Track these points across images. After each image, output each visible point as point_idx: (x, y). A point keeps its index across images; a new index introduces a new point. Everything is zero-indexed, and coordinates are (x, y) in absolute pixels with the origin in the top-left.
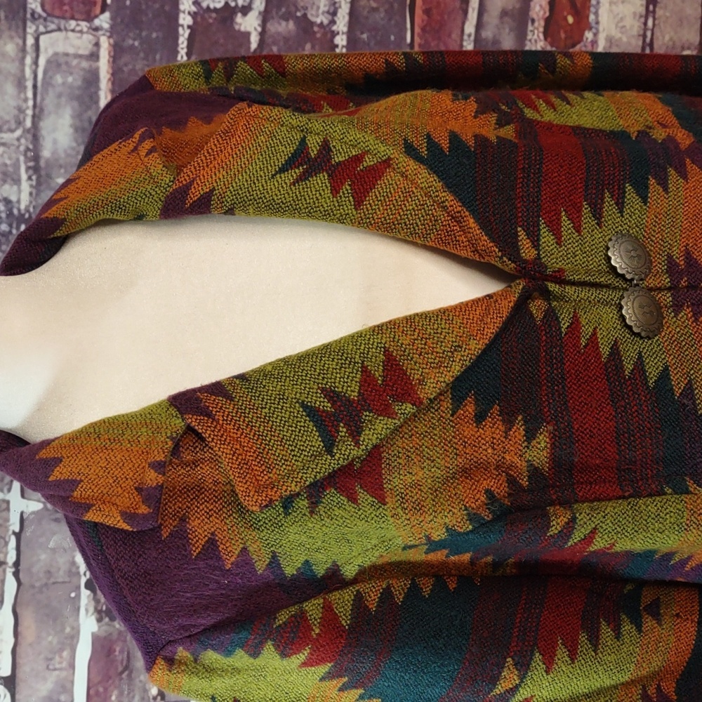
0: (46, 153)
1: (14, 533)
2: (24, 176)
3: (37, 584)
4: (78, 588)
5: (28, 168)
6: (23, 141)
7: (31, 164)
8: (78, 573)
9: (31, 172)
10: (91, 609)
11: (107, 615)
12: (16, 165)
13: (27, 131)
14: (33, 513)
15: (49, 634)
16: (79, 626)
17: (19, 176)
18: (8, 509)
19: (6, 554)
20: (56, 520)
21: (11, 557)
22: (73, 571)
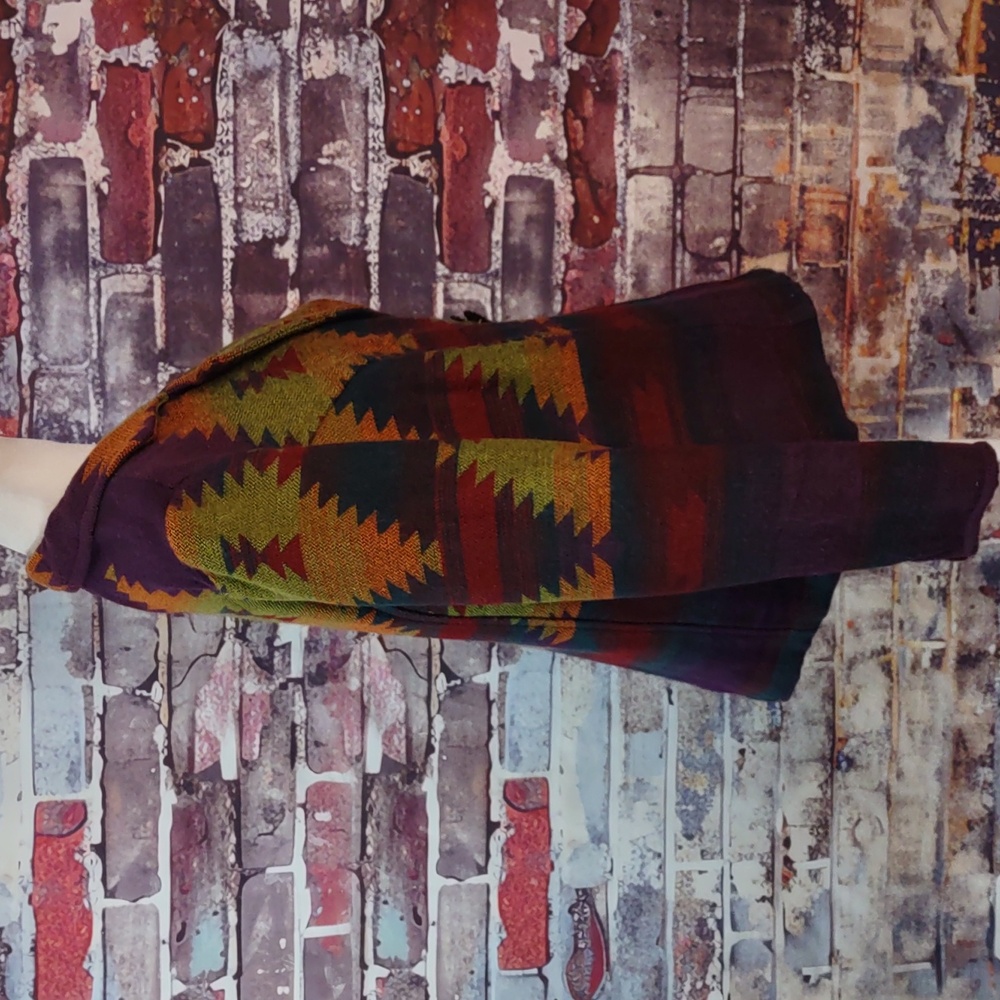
0: (111, 380)
1: (98, 715)
2: (92, 401)
3: (122, 761)
4: (158, 764)
5: (96, 394)
6: (90, 371)
7: (98, 390)
8: (157, 751)
9: (98, 397)
10: (170, 784)
11: (185, 789)
12: (86, 393)
13: (93, 362)
14: (114, 697)
15: (134, 806)
16: (160, 799)
17: (88, 400)
18: (91, 694)
19: (92, 734)
20: (135, 703)
21: (97, 737)
22: (152, 749)
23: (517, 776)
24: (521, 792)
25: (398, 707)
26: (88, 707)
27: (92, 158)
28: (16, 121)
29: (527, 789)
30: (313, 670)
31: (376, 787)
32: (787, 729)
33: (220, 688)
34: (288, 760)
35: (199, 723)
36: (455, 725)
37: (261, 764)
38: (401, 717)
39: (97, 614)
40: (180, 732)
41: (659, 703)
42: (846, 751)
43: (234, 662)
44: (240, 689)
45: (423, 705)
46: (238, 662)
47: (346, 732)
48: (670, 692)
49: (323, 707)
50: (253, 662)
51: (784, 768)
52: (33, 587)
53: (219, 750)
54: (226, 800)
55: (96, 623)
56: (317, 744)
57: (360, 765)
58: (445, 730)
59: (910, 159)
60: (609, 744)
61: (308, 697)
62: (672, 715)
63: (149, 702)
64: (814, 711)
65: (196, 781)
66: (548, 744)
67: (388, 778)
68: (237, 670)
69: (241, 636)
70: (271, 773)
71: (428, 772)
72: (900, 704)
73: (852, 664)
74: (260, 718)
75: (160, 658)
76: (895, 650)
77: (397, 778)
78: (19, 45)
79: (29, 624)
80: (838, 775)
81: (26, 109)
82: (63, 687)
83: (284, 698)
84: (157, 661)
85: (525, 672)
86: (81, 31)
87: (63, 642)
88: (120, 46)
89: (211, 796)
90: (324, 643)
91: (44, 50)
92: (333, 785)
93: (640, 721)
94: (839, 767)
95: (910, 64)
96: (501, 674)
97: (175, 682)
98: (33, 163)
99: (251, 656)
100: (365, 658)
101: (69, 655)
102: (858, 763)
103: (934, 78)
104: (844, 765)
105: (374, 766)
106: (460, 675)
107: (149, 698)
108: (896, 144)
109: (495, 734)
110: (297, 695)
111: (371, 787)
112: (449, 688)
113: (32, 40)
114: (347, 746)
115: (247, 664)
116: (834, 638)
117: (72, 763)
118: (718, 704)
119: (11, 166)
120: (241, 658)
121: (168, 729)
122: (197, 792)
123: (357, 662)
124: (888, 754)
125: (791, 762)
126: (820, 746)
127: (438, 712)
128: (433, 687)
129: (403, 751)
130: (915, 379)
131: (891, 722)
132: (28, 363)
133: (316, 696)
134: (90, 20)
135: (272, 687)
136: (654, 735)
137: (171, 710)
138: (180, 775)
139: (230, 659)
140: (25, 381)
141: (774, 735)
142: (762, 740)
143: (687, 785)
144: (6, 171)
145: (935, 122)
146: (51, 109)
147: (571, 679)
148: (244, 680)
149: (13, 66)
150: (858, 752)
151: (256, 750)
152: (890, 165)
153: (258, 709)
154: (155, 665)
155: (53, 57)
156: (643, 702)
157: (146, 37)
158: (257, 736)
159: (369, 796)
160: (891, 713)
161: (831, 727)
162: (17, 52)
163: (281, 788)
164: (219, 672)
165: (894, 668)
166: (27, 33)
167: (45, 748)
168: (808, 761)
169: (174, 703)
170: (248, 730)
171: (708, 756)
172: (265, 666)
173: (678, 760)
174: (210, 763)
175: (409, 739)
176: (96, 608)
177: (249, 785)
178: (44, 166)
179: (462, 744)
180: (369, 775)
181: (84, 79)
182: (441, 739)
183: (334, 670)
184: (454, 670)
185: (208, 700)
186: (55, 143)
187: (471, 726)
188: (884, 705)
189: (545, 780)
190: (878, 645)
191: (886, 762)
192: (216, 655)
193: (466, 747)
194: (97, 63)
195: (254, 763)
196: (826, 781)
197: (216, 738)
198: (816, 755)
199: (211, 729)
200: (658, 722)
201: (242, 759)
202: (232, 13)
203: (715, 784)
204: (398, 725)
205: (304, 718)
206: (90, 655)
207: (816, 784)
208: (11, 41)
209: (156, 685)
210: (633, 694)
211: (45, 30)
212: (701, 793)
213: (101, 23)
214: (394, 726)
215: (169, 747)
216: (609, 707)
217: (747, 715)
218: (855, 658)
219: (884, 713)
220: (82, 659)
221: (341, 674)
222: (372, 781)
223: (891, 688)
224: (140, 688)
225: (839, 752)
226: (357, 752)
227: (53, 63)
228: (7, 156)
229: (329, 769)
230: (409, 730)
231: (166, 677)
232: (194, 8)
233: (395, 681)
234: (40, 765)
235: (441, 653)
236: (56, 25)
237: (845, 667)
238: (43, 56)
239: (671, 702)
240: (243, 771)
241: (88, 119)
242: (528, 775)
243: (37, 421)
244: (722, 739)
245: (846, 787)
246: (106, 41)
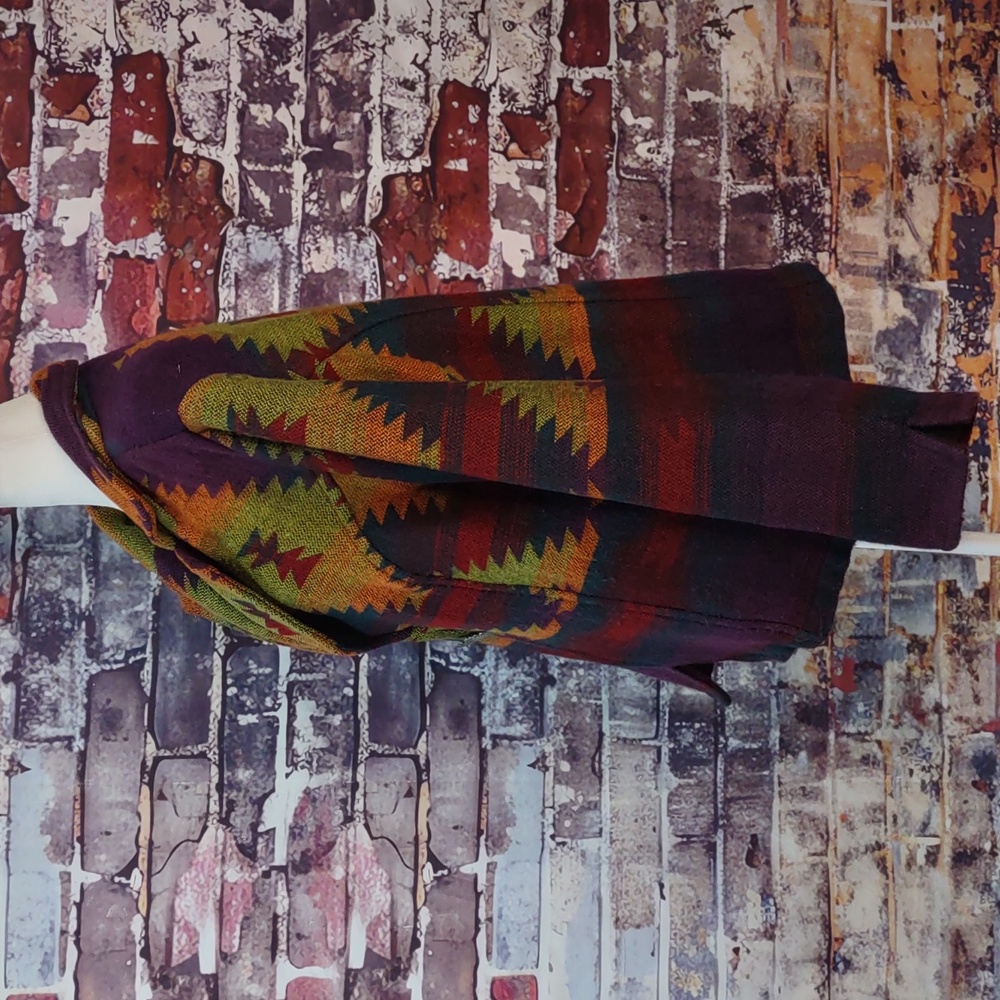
0: (104, 559)
1: (75, 903)
2: (85, 579)
3: (96, 953)
4: (134, 955)
5: (88, 573)
6: (84, 549)
7: (91, 569)
8: (134, 942)
9: (91, 576)
10: (146, 977)
11: (161, 983)
12: (78, 571)
13: (86, 541)
14: (92, 884)
16: (135, 993)
17: (80, 579)
18: (69, 880)
19: (68, 923)
20: (113, 891)
21: (73, 927)
22: (129, 941)
23: (505, 973)
24: (508, 991)
25: (383, 899)
26: (65, 895)
27: (95, 343)
28: (23, 308)
29: (514, 988)
30: (297, 857)
31: (359, 984)
32: (782, 926)
33: (201, 876)
34: (269, 953)
35: (178, 913)
36: (442, 918)
37: (241, 957)
38: (387, 907)
39: (78, 797)
40: (159, 921)
41: (651, 898)
42: (843, 951)
43: (216, 848)
44: (222, 876)
45: (409, 896)
46: (220, 848)
47: (329, 924)
48: (662, 886)
49: (307, 897)
50: (236, 849)
51: (779, 969)
52: (15, 768)
53: (197, 942)
54: (203, 995)
55: (77, 806)
56: (299, 936)
57: (342, 960)
58: (432, 923)
59: (888, 358)
60: (600, 941)
61: (291, 887)
62: (664, 912)
63: (128, 890)
64: (809, 908)
65: (173, 975)
66: (537, 939)
67: (372, 975)
68: (220, 857)
69: (225, 821)
70: (250, 967)
71: (413, 968)
72: (896, 901)
73: (846, 859)
74: (241, 908)
75: (140, 844)
76: (889, 845)
77: (381, 975)
78: (30, 236)
79: (9, 807)
80: (835, 977)
81: (34, 297)
82: (40, 873)
83: (266, 887)
84: (138, 847)
85: (514, 863)
86: (91, 224)
87: (43, 825)
88: (127, 239)
89: (188, 990)
90: (309, 829)
91: (54, 242)
92: (315, 980)
93: (631, 916)
94: (836, 969)
95: (885, 269)
96: (489, 864)
97: (155, 870)
98: (38, 348)
99: (234, 842)
100: (351, 846)
101: (48, 839)
102: (856, 965)
103: (907, 282)
104: (841, 966)
105: (357, 961)
106: (448, 864)
107: (128, 885)
108: (874, 343)
109: (483, 927)
110: (280, 883)
111: (354, 984)
112: (435, 878)
113: (42, 232)
114: (330, 939)
115: (229, 851)
116: (827, 833)
117: (46, 954)
118: (711, 900)
119: (16, 350)
120: (224, 844)
121: (146, 919)
122: (174, 987)
123: (342, 849)
124: (885, 955)
125: (787, 962)
126: (816, 946)
127: (424, 904)
128: (420, 877)
129: (388, 945)
130: (899, 571)
131: (888, 921)
132: (23, 541)
133: (299, 885)
134: (99, 214)
135: (255, 876)
136: (645, 931)
137: (150, 898)
138: (157, 968)
139: (213, 845)
140: (18, 559)
141: (769, 933)
142: (756, 939)
143: (680, 986)
144: (11, 355)
145: (911, 324)
146: (58, 296)
147: (561, 870)
148: (226, 868)
149: (24, 256)
150: (855, 953)
151: (236, 942)
152: (868, 363)
153: (239, 898)
154: (135, 851)
155: (62, 248)
156: (634, 897)
157: (153, 231)
158: (238, 927)
159: (352, 993)
160: (887, 913)
161: (827, 926)
162: (28, 243)
163: (260, 982)
164: (200, 858)
165: (889, 865)
166: (38, 225)
167: (18, 937)
168: (804, 961)
169: (153, 891)
170: (228, 920)
171: (701, 955)
172: (248, 852)
173: (670, 959)
174: (188, 956)
175: (394, 933)
176: (78, 790)
177: (227, 980)
178: (48, 351)
179: (448, 938)
180: (352, 970)
181: (91, 269)
182: (427, 933)
183: (319, 858)
184: (440, 859)
185: (189, 888)
186: (61, 329)
187: (459, 919)
188: (879, 902)
189: (534, 978)
190: (872, 840)
191: (884, 964)
192: (198, 841)
193: (453, 942)
194: (104, 254)
195: (234, 956)
196: (823, 984)
197: (195, 930)
198: (812, 956)
199: (190, 919)
200: (649, 917)
201: (221, 952)
202: (236, 211)
203: (709, 984)
204: (383, 917)
205: (287, 908)
206: (70, 841)
207: (813, 986)
208: (22, 233)
209: (136, 872)
210: (624, 889)
211: (55, 223)
212: (695, 994)
213: (110, 217)
214: (379, 917)
215: (146, 938)
216: (600, 900)
217: (741, 911)
218: (849, 853)
219: (880, 912)
220: (62, 844)
221: (325, 864)
222: (355, 977)
223: (887, 885)
224: (119, 875)
225: (835, 953)
226: (341, 946)
227: (61, 253)
228: (13, 340)
229: (312, 964)
230: (394, 923)
231: (146, 863)
232: (200, 206)
233: (381, 871)
234: (13, 955)
235: (428, 842)
236: (67, 218)
237: (839, 863)
238: (52, 246)
239: (663, 897)
240: (222, 964)
241: (93, 307)
242: (517, 973)
243: (29, 598)
244: (715, 937)
245: (844, 991)
246: (114, 233)
